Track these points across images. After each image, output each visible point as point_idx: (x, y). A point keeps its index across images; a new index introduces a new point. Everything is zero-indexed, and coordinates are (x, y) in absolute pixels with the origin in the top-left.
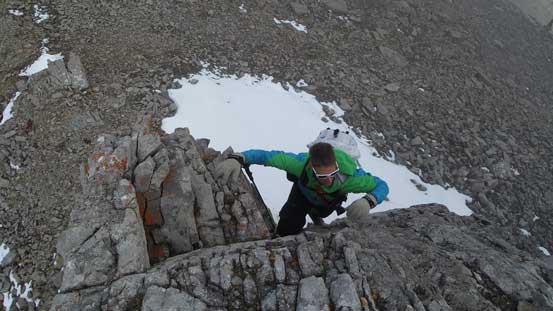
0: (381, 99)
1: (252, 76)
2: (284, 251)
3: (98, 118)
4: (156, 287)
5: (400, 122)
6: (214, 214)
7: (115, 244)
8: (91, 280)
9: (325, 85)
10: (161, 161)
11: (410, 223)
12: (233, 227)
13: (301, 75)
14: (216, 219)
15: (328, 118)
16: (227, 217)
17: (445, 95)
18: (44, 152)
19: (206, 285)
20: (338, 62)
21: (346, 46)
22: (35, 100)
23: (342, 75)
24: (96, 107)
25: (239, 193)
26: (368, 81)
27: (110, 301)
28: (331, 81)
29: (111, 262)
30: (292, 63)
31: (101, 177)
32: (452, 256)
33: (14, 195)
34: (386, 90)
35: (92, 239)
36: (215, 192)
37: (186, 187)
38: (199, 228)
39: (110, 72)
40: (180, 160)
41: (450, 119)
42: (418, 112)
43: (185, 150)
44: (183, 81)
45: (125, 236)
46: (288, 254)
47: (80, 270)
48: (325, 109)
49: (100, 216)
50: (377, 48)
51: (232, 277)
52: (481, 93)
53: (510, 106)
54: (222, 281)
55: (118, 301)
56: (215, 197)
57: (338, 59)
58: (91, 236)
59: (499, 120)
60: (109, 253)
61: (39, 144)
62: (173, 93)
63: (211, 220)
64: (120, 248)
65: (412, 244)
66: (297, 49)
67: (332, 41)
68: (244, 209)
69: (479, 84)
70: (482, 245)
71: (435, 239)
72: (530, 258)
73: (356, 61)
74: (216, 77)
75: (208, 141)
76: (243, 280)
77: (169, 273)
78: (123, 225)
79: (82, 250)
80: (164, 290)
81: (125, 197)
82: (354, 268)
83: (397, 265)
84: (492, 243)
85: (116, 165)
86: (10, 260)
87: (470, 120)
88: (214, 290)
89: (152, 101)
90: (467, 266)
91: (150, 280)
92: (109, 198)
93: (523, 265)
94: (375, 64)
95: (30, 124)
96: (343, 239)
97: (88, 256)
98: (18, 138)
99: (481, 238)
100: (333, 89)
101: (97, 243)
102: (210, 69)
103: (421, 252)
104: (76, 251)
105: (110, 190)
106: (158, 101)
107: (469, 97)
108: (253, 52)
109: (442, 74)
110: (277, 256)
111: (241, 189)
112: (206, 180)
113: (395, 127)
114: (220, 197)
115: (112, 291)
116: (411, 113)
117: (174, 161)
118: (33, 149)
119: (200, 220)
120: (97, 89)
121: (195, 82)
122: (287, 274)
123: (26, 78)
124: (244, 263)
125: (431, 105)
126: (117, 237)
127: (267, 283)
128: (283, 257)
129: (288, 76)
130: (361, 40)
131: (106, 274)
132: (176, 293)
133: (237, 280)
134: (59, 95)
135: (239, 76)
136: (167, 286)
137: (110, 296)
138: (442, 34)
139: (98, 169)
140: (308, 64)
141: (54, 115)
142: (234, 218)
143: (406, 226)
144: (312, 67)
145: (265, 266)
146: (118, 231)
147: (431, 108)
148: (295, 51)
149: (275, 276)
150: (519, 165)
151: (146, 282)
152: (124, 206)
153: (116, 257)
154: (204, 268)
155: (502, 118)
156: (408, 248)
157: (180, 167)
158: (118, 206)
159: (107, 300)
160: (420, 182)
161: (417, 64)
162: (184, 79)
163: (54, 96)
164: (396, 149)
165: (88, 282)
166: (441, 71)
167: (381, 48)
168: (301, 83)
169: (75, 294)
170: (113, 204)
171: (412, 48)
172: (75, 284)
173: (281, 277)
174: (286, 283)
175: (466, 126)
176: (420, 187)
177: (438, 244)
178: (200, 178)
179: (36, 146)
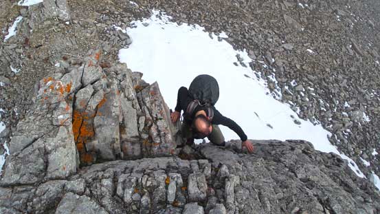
0: (278, 54)
1: (189, 25)
2: (178, 177)
3: (74, 43)
4: (72, 193)
5: (290, 73)
6: (136, 133)
7: (48, 153)
8: (24, 179)
9: (240, 39)
10: (99, 88)
11: (282, 159)
12: (148, 144)
13: (225, 29)
14: (137, 137)
15: (238, 63)
16: (145, 136)
17: (326, 57)
18: (35, 62)
19: (113, 196)
20: (252, 23)
21: (259, 12)
22: (32, 24)
23: (253, 33)
24: (74, 35)
25: (157, 119)
26: (271, 40)
27: (35, 200)
28: (245, 36)
29: (42, 167)
30: (218, 19)
31: (47, 97)
32: (311, 192)
33: (12, 90)
34: (283, 47)
35: (30, 147)
36: (139, 116)
37: (115, 111)
38: (122, 142)
39: (87, 10)
40: (114, 89)
41: (326, 74)
42: (303, 67)
43: (120, 81)
44: (138, 23)
45: (56, 148)
46: (180, 181)
47: (17, 171)
48: (238, 56)
49: (39, 130)
50: (282, 16)
51: (134, 193)
52: (351, 58)
53: (371, 71)
54: (125, 195)
55: (41, 200)
56: (138, 120)
57: (252, 20)
58: (30, 144)
59: (362, 80)
60: (42, 161)
61: (32, 56)
62: (130, 31)
63: (133, 137)
64: (51, 157)
65: (282, 178)
66: (224, 9)
67: (250, 7)
68: (159, 131)
69: (352, 52)
70: (334, 184)
71: (299, 176)
72: (371, 201)
73: (265, 24)
74: (162, 23)
75: (141, 75)
76: (141, 197)
77: (86, 181)
78: (55, 140)
79: (21, 155)
80: (78, 197)
81: (61, 117)
82: (230, 200)
83: (266, 199)
84: (342, 182)
85: (61, 89)
86: (5, 134)
87: (340, 77)
88: (117, 202)
89: (114, 35)
90: (321, 202)
91: (69, 187)
92: (49, 116)
93: (364, 205)
94: (279, 28)
95: (27, 40)
96: (227, 171)
97: (25, 161)
98: (18, 50)
99: (334, 177)
100: (245, 43)
101: (34, 151)
102: (159, 17)
103: (287, 187)
104: (16, 156)
105: (51, 109)
106: (119, 36)
107: (343, 61)
108: (191, 8)
109: (326, 41)
110: (171, 180)
111: (159, 116)
112: (133, 106)
113: (286, 75)
114: (142, 120)
115: (37, 192)
116: (298, 67)
117: (109, 90)
118: (28, 59)
119: (124, 136)
120: (76, 22)
121: (146, 25)
122: (176, 196)
123: (27, 7)
124: (144, 183)
125: (314, 63)
126: (50, 148)
127: (160, 202)
128: (176, 182)
129: (214, 29)
130: (271, 8)
131: (37, 176)
132: (87, 201)
133: (136, 196)
134: (49, 22)
135: (179, 24)
136: (81, 194)
137: (35, 196)
138: (331, 11)
139: (45, 90)
140: (230, 22)
141: (44, 37)
142: (150, 137)
143: (280, 161)
144: (232, 24)
145: (161, 187)
146: (51, 143)
147: (314, 65)
148: (222, 11)
149: (167, 197)
150: (370, 114)
151: (65, 188)
152: (60, 123)
153: (47, 163)
154: (115, 181)
155: (364, 79)
156: (277, 182)
157: (113, 94)
158: (55, 123)
159: (32, 199)
160: (297, 118)
161: (309, 31)
162: (139, 21)
163: (45, 23)
164: (283, 91)
165: (22, 182)
166: (326, 39)
167: (285, 16)
168: (223, 35)
169: (9, 190)
170: (51, 121)
171: (307, 19)
172: (12, 182)
173: (171, 199)
174: (174, 204)
175: (337, 81)
176: (296, 122)
177: (300, 179)
178: (129, 104)
179: (29, 57)
